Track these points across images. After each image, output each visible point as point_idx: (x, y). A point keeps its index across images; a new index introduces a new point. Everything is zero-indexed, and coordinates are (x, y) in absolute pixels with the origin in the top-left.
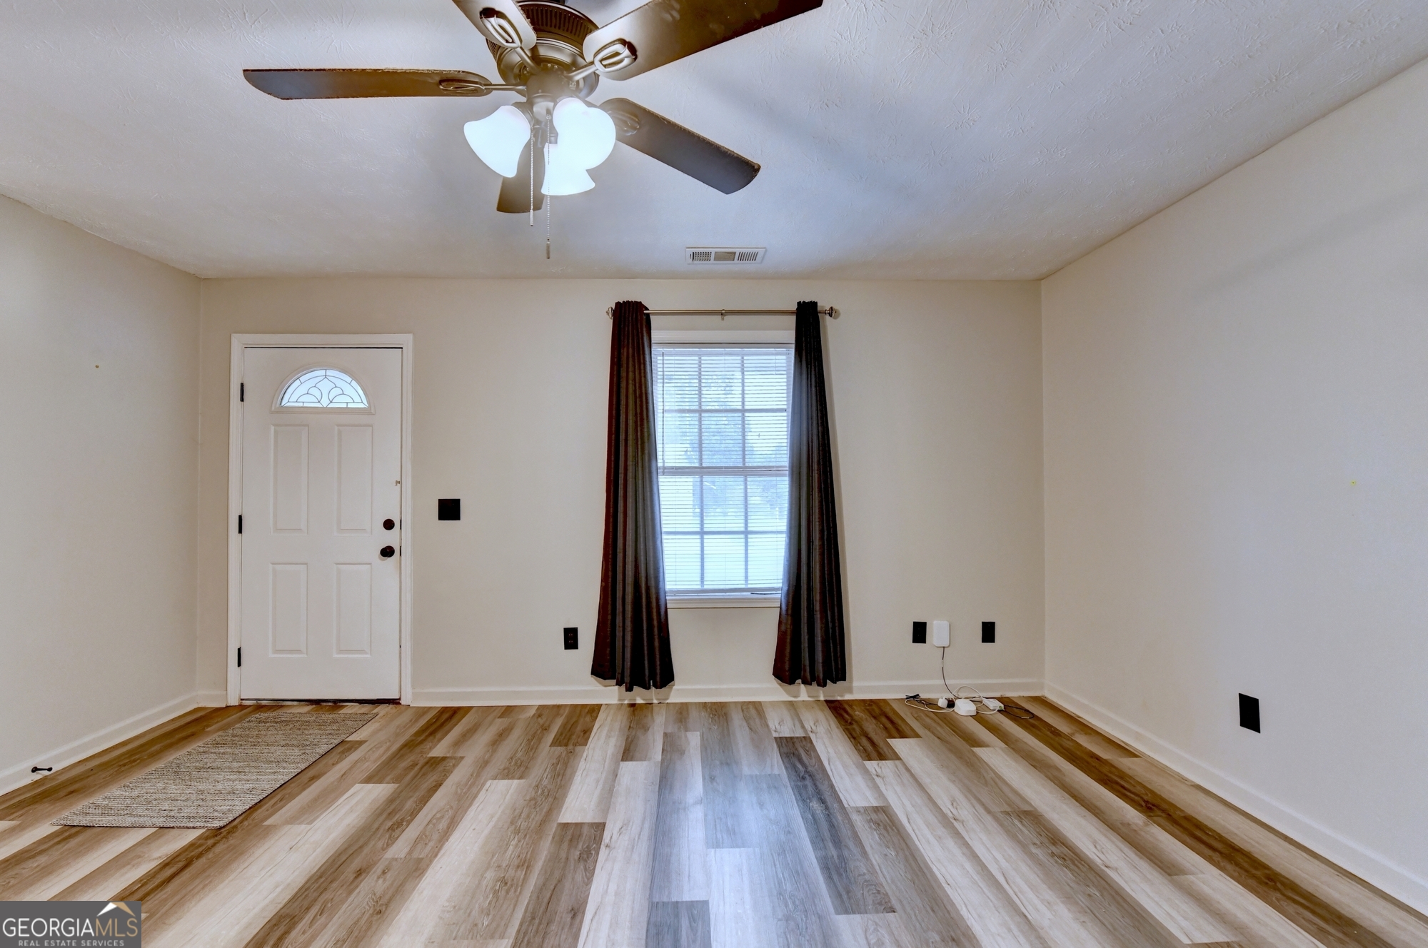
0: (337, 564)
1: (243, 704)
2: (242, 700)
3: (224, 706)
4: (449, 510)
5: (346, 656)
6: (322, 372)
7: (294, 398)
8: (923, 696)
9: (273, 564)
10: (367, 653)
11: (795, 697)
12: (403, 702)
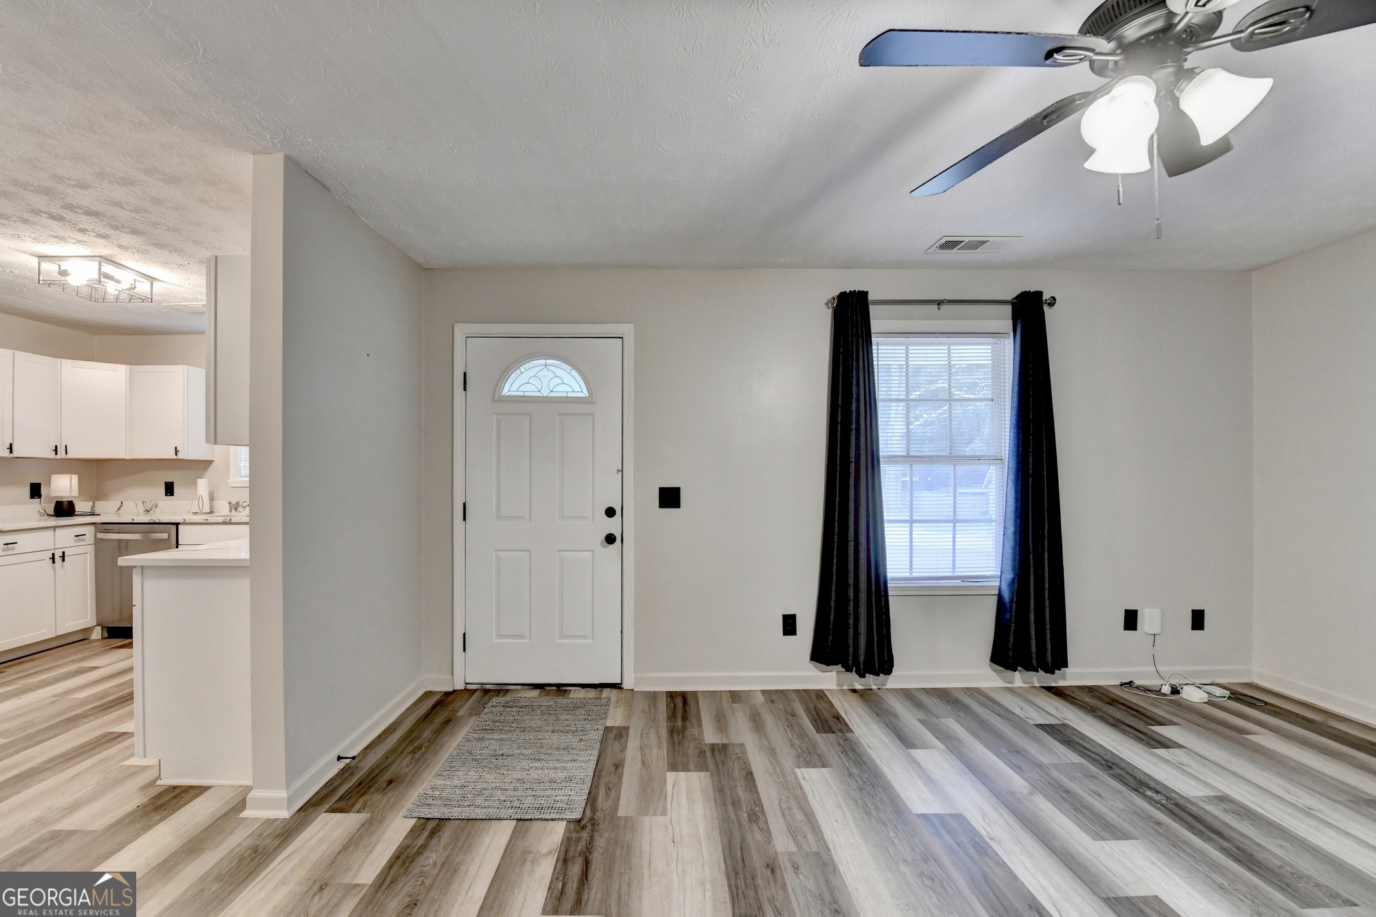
0: (559, 551)
1: (467, 688)
2: (466, 684)
3: (452, 690)
4: (670, 498)
5: (572, 641)
6: (543, 361)
7: (514, 388)
8: (1138, 682)
9: (496, 551)
10: (588, 638)
11: (1010, 683)
12: (626, 686)
